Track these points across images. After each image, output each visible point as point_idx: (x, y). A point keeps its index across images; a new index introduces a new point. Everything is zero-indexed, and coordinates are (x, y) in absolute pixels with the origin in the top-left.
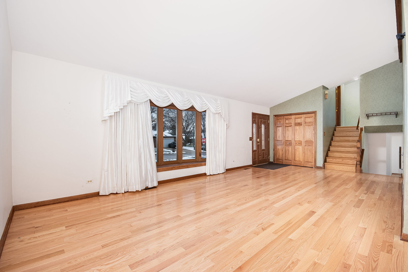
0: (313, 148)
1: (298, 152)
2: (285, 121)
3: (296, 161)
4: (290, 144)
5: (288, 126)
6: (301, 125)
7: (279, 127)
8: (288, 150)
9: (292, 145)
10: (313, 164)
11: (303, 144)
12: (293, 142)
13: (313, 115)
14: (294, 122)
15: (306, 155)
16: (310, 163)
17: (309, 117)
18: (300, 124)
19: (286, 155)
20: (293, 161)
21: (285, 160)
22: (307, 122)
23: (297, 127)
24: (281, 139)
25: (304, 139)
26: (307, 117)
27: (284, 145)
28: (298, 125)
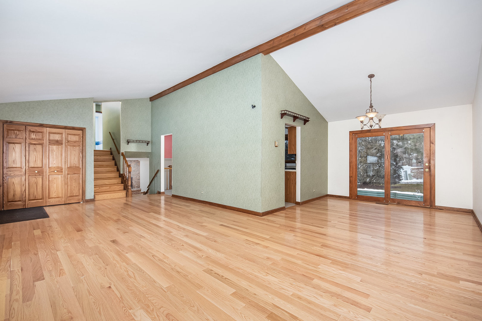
0: (79, 176)
1: (55, 185)
2: (29, 135)
3: (50, 198)
4: (41, 172)
5: (35, 144)
6: (62, 144)
7: (14, 143)
8: (36, 183)
9: (44, 174)
10: (80, 197)
11: (65, 172)
12: (47, 170)
13: (80, 132)
14: (48, 139)
15: (69, 187)
16: (75, 197)
17: (74, 135)
18: (58, 143)
19: (31, 191)
20: (45, 199)
21: (29, 200)
22: (71, 140)
23: (55, 147)
24: (18, 165)
25: (66, 165)
26: (70, 134)
27: (27, 175)
28: (56, 143)
